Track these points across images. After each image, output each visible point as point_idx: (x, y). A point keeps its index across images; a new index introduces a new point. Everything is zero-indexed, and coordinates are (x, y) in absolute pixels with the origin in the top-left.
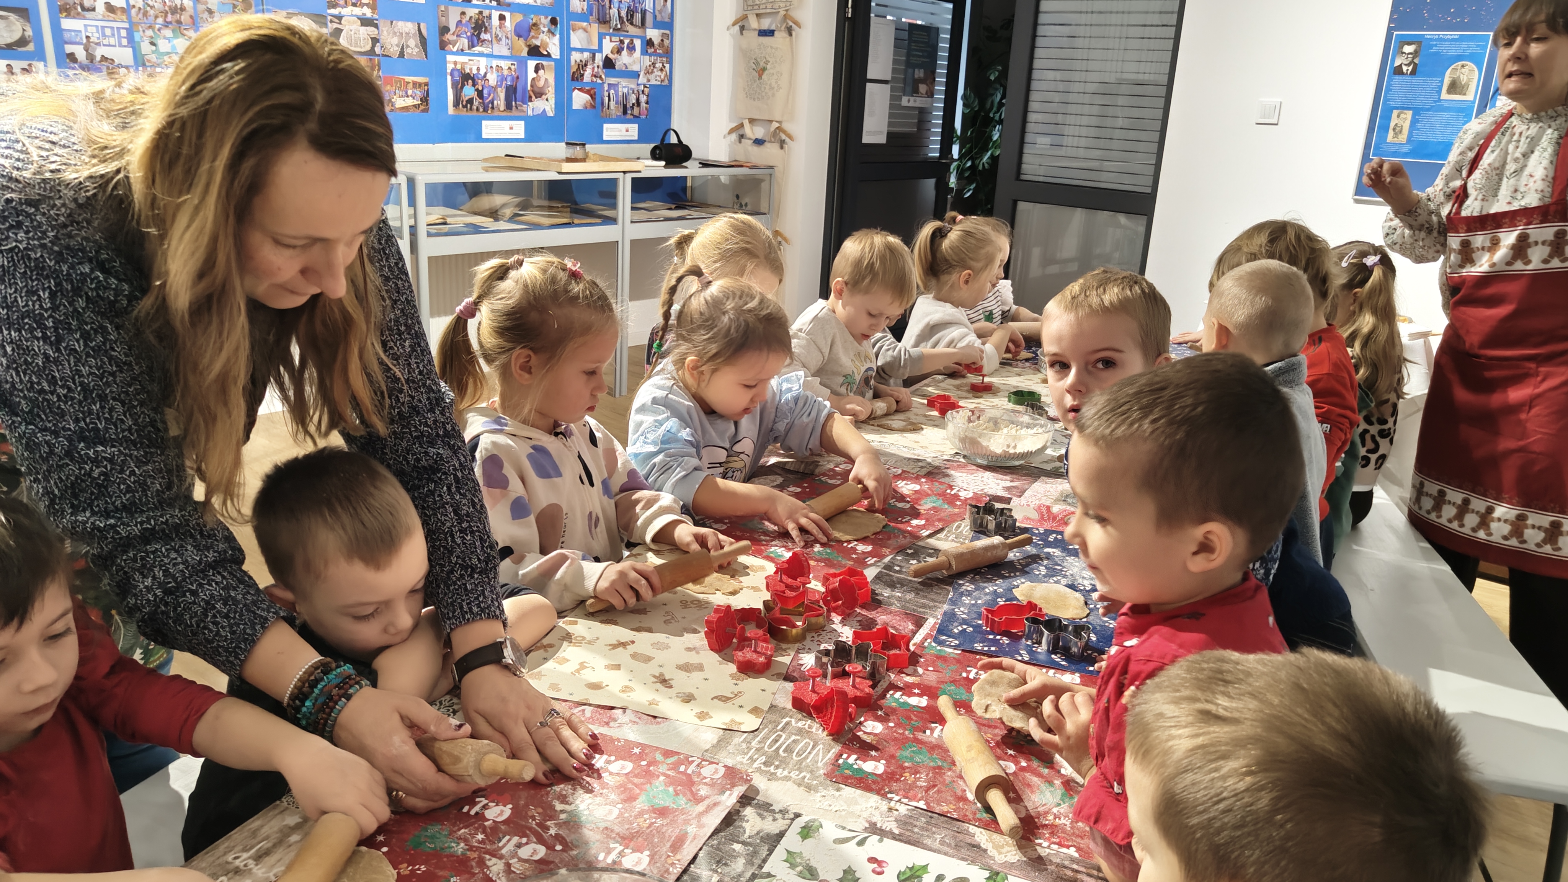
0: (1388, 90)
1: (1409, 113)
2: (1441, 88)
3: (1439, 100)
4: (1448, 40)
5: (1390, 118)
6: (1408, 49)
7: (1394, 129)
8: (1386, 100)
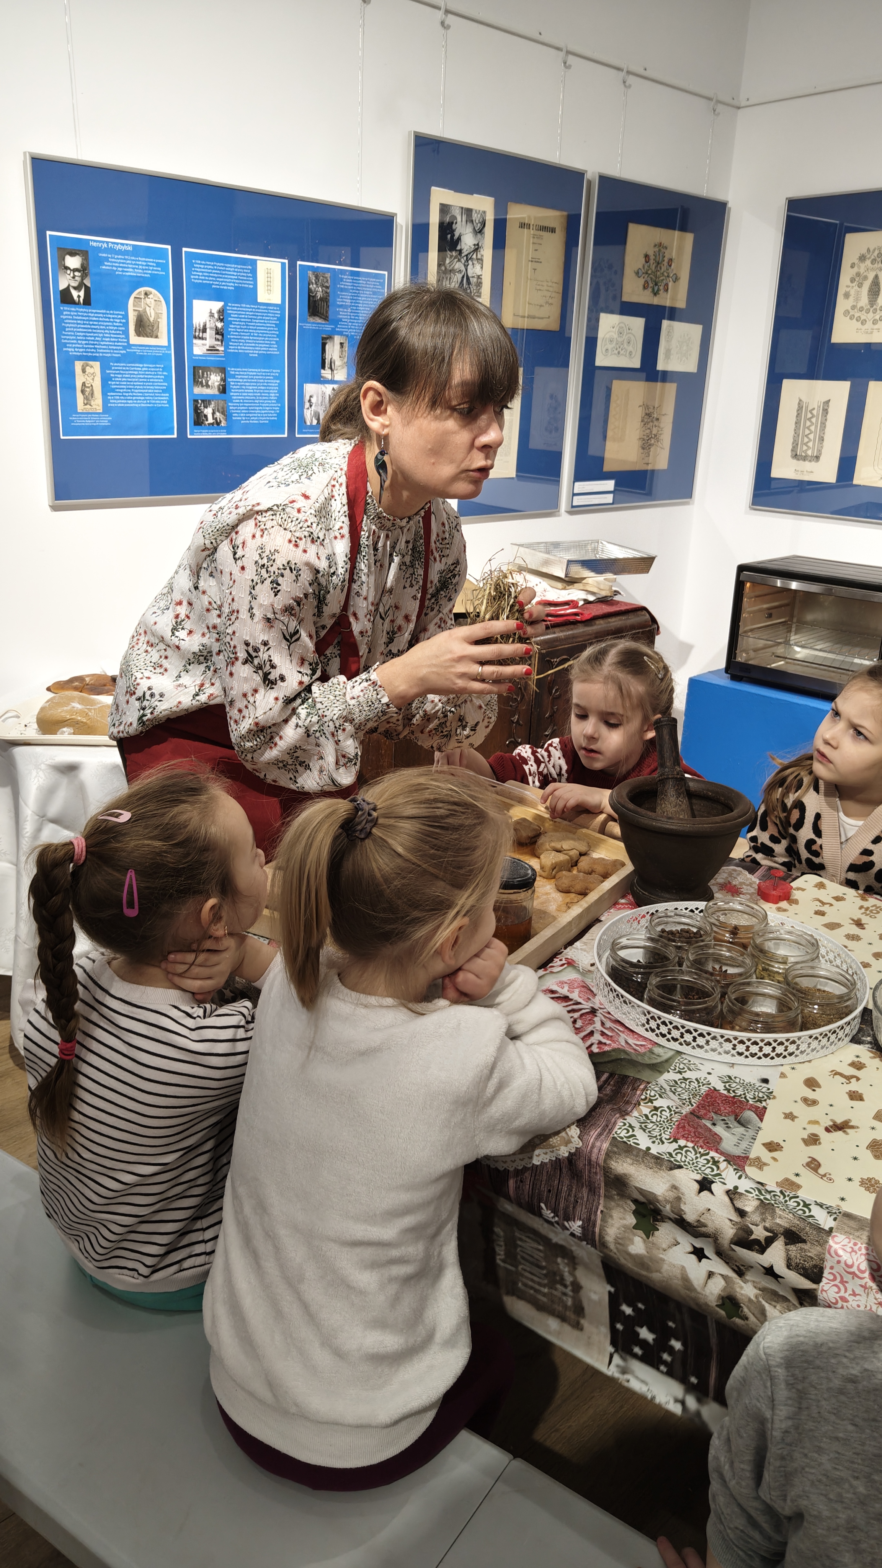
0: (61, 328)
1: (97, 365)
2: (126, 324)
3: (129, 346)
4: (120, 252)
5: (73, 375)
6: (73, 262)
7: (83, 392)
8: (61, 345)
